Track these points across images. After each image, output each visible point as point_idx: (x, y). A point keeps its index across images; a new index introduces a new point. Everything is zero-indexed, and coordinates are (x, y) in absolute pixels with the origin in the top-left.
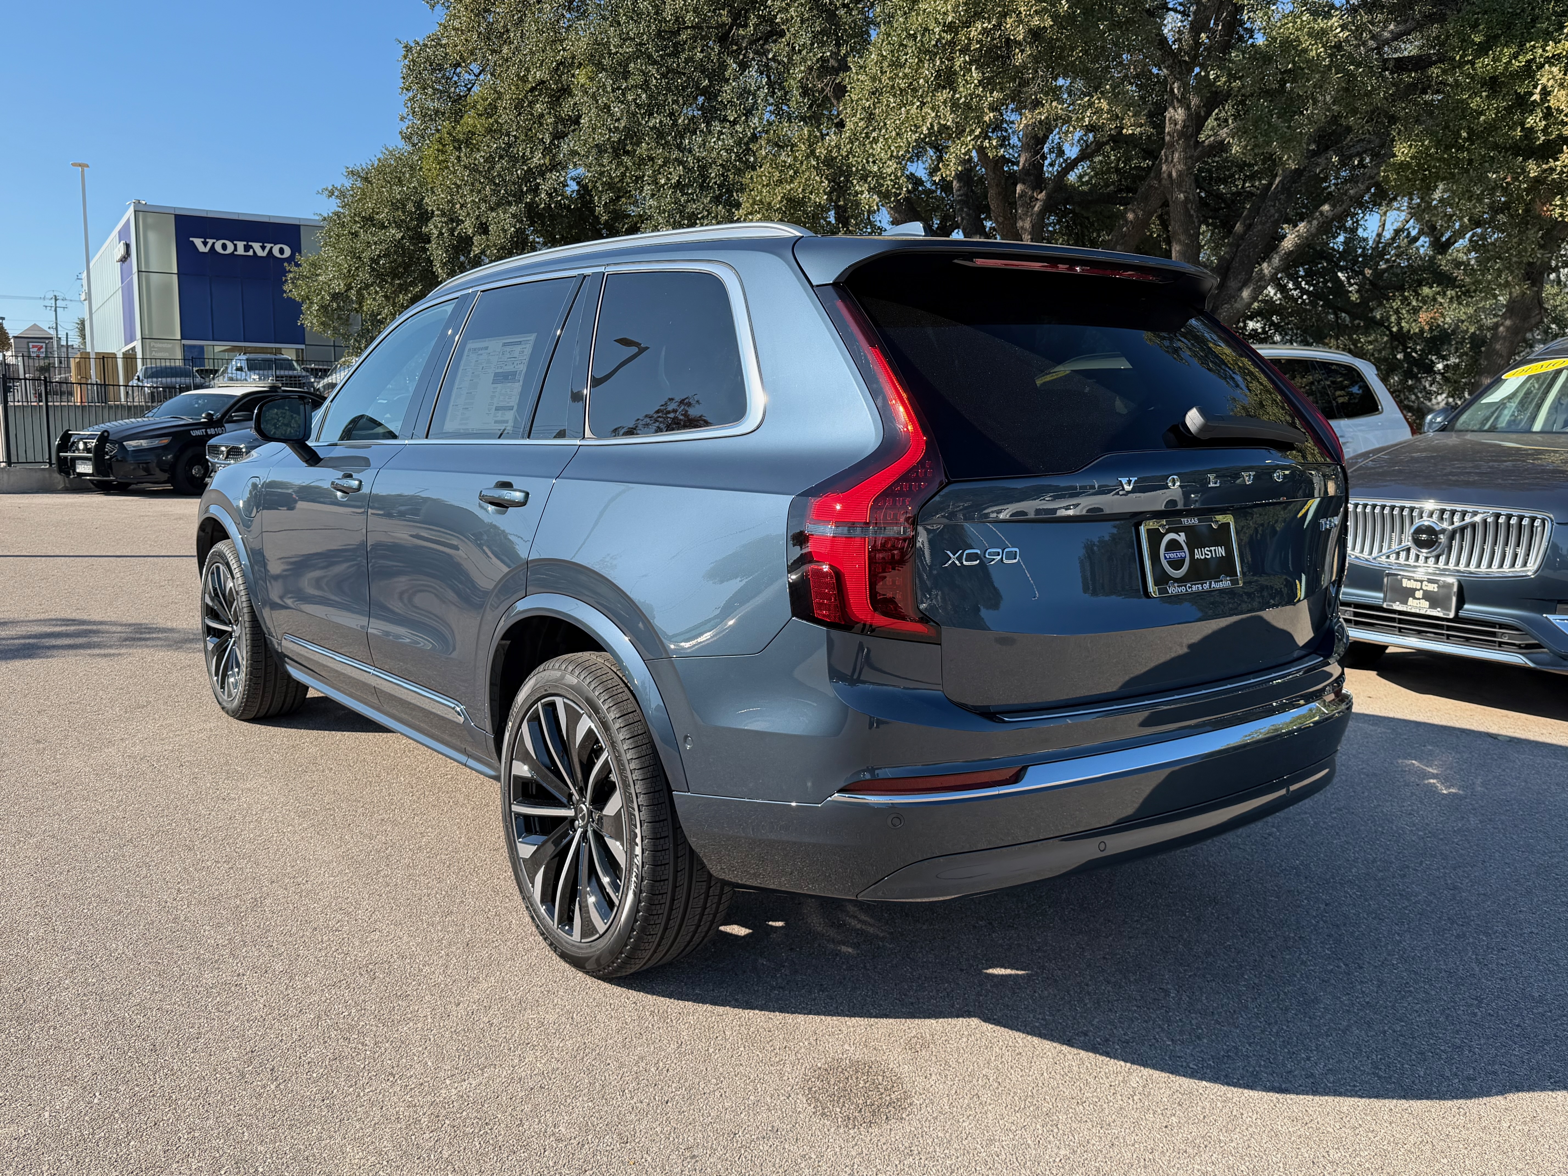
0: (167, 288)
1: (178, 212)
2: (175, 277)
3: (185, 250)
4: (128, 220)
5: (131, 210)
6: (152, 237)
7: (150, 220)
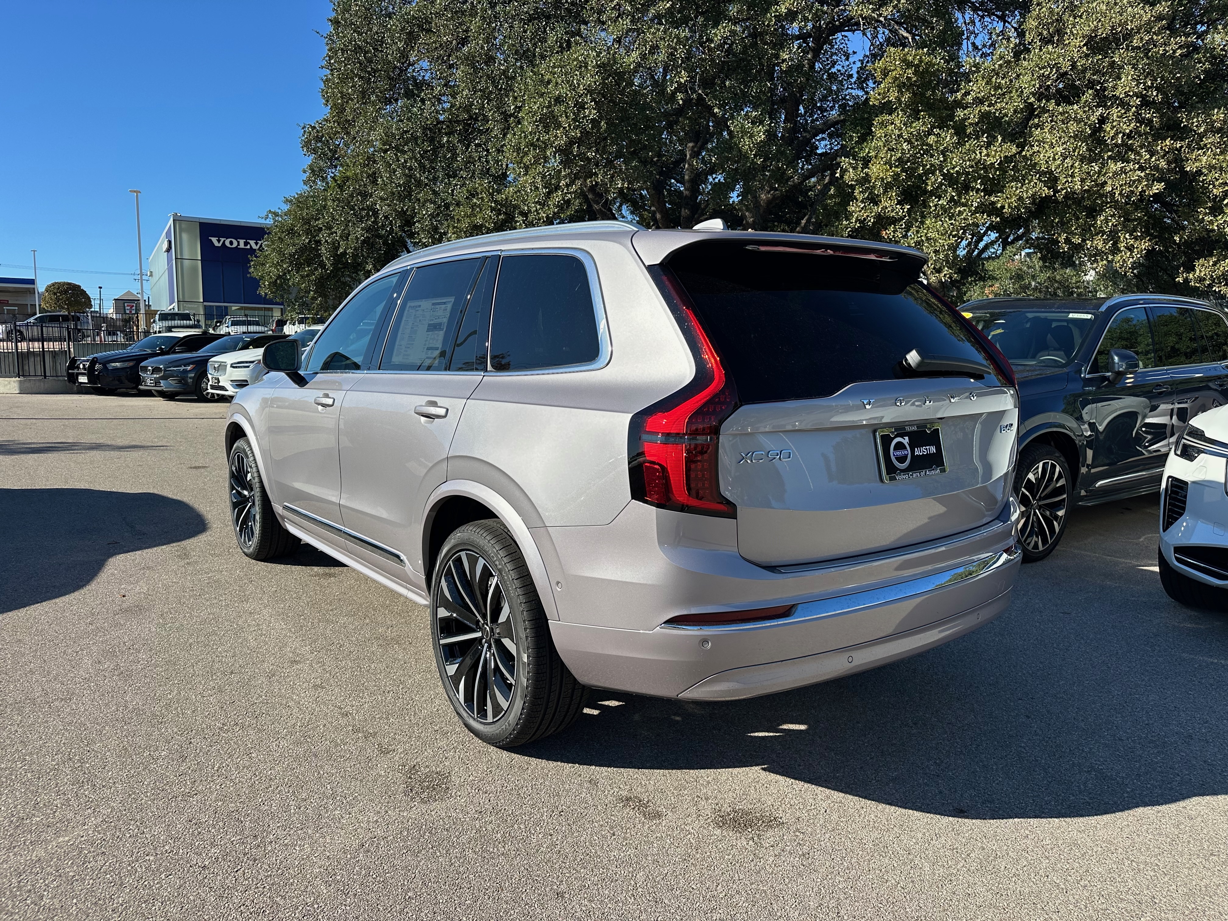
0: (195, 269)
1: (201, 221)
2: (200, 262)
3: (206, 246)
4: (170, 226)
5: (172, 219)
6: (185, 236)
7: (184, 225)
